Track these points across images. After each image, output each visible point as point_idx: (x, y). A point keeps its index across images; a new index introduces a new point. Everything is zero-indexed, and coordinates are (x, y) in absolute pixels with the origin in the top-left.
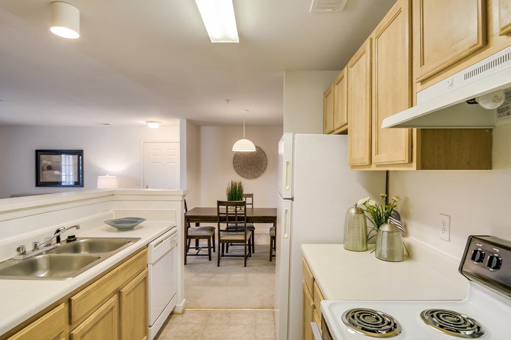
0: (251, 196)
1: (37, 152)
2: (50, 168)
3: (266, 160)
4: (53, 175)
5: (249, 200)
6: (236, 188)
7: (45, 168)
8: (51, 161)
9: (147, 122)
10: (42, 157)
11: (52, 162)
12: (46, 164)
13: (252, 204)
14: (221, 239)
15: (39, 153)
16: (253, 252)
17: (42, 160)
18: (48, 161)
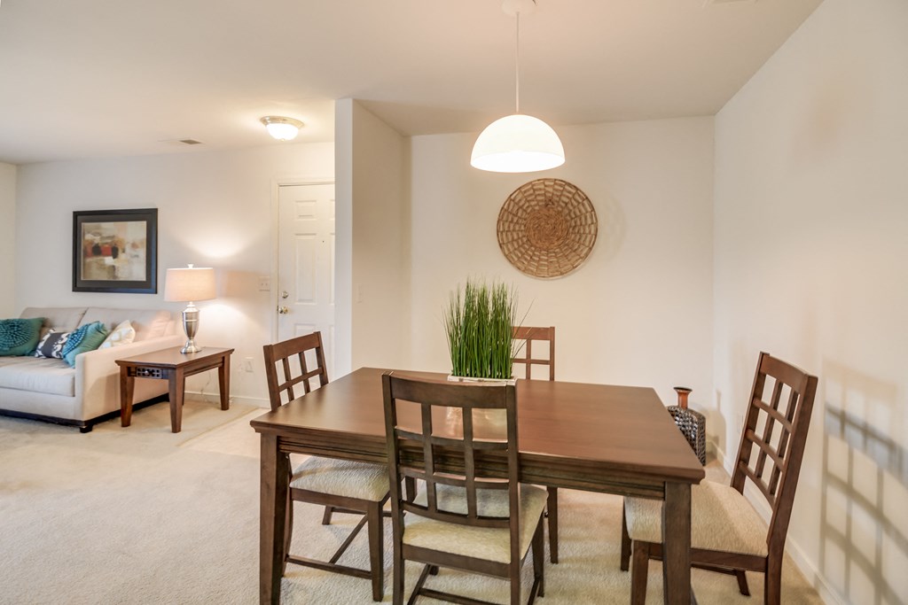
0: (547, 334)
1: (76, 215)
2: (97, 251)
3: (595, 223)
4: (102, 267)
5: (540, 349)
6: (482, 311)
7: (89, 250)
8: (99, 234)
9: (264, 121)
10: (86, 226)
11: (102, 238)
12: (92, 242)
13: (551, 363)
14: (407, 540)
15: (79, 217)
16: (555, 560)
17: (84, 235)
18: (95, 234)
